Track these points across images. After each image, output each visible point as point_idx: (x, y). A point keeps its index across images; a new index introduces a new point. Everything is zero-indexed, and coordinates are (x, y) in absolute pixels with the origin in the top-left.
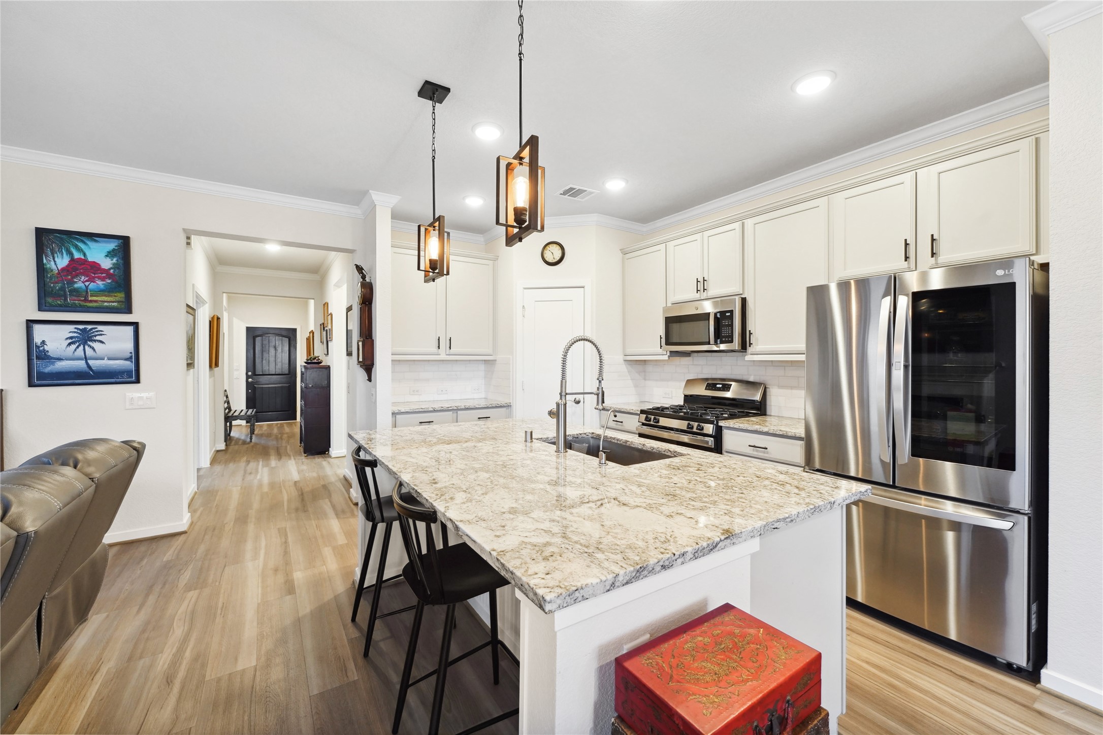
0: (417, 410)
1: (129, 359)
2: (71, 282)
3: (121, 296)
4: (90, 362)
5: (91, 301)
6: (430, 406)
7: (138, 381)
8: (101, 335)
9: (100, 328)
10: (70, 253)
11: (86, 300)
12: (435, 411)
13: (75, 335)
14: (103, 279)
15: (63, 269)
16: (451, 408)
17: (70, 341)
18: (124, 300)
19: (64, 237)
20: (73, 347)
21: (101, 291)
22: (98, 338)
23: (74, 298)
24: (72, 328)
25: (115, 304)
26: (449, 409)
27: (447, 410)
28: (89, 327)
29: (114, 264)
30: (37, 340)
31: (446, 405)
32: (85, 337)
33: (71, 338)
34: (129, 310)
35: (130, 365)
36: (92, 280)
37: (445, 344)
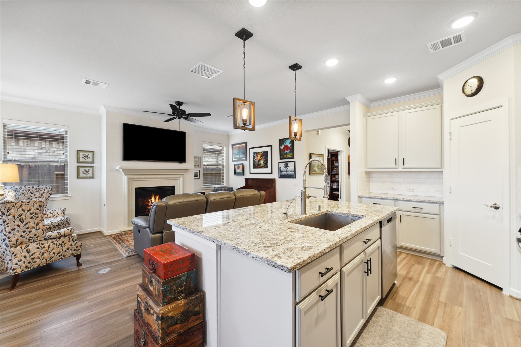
0: (372, 197)
1: (293, 171)
2: (284, 152)
3: (292, 154)
4: (287, 172)
5: (288, 156)
6: (379, 196)
7: (295, 178)
8: (289, 165)
9: (289, 163)
10: (284, 144)
11: (287, 156)
12: (382, 199)
13: (285, 165)
14: (289, 150)
15: (283, 149)
16: (392, 199)
17: (284, 167)
18: (292, 155)
19: (283, 140)
20: (285, 168)
21: (289, 153)
22: (288, 166)
23: (285, 156)
24: (284, 163)
25: (291, 156)
26: (391, 199)
27: (390, 199)
28: (287, 163)
29: (291, 145)
30: (280, 167)
31: (389, 197)
32: (286, 166)
33: (284, 166)
34: (293, 158)
35: (293, 173)
36: (287, 151)
37: (400, 162)
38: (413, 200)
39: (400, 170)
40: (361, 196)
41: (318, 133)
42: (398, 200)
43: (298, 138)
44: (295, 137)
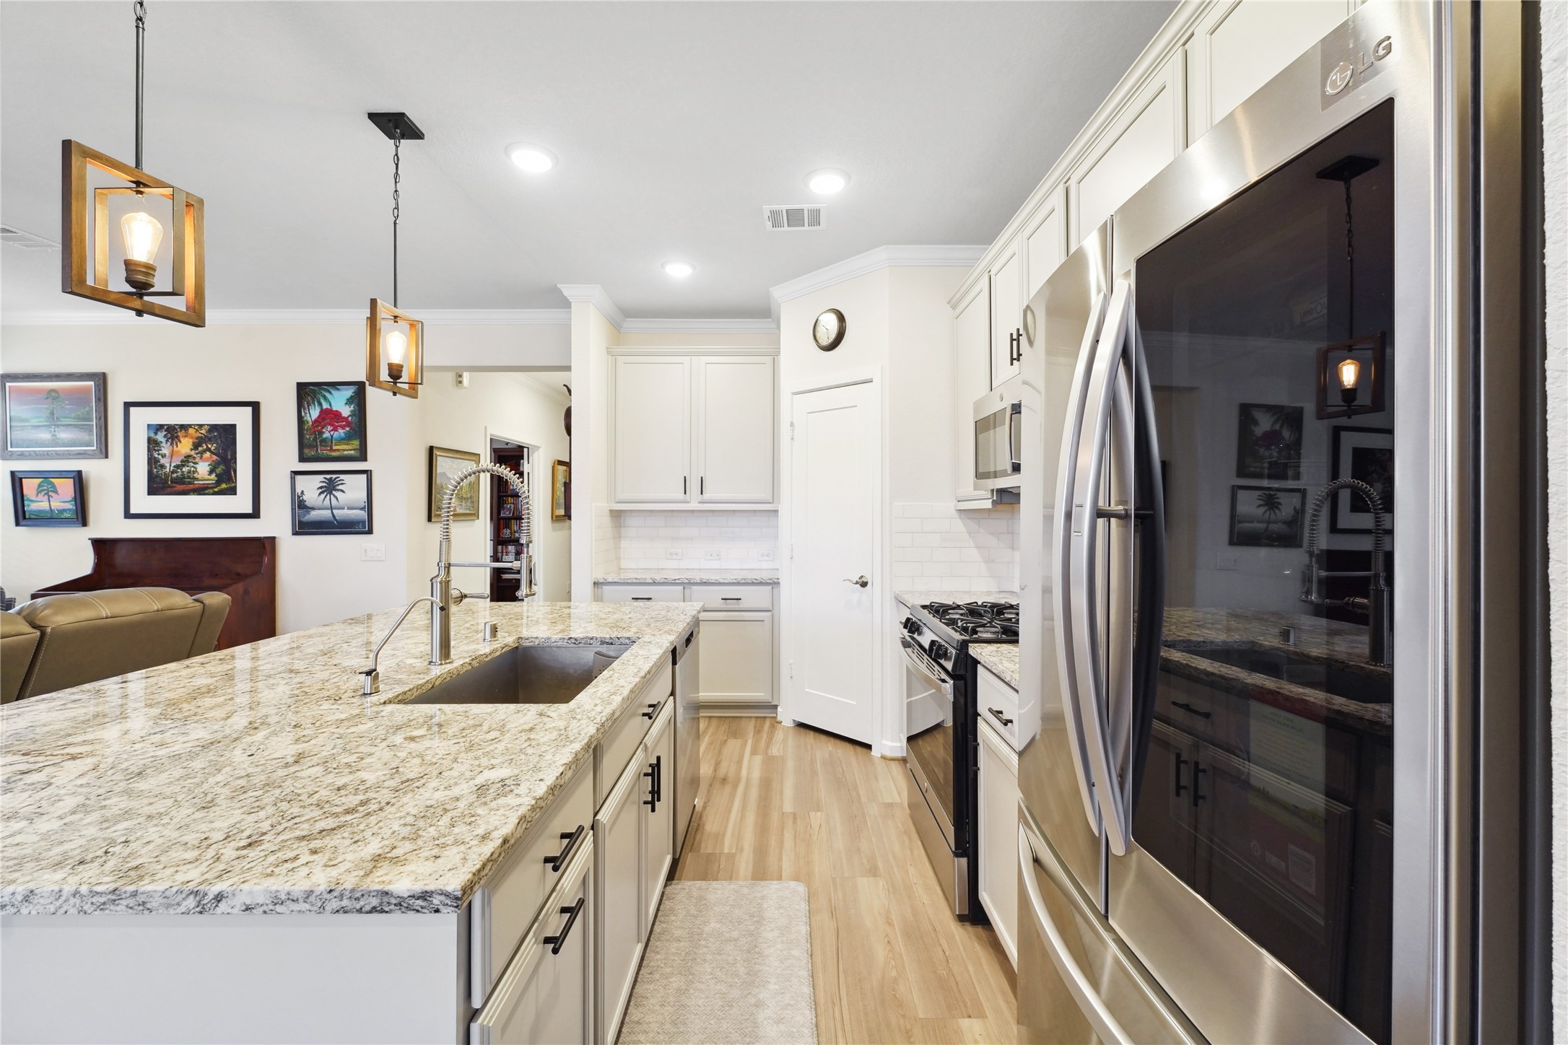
0: (629, 581)
1: (362, 509)
2: (321, 433)
3: (356, 443)
4: (335, 511)
5: (338, 450)
6: (648, 577)
7: (370, 532)
8: (342, 484)
9: (342, 477)
10: (320, 404)
11: (331, 450)
12: (654, 583)
13: (324, 484)
14: (343, 427)
15: (316, 420)
16: (679, 581)
17: (320, 490)
18: (358, 447)
19: (316, 388)
20: (323, 496)
21: (343, 439)
22: (340, 487)
23: (324, 448)
24: (321, 477)
25: (352, 452)
26: (676, 581)
27: (674, 583)
28: (334, 476)
29: (351, 412)
30: (298, 491)
31: (672, 576)
32: (330, 488)
33: (321, 488)
34: (363, 456)
35: (363, 515)
36: (335, 429)
37: (694, 486)
38: (722, 581)
39: (694, 505)
40: (601, 581)
41: (460, 379)
42: (691, 583)
43: (406, 386)
44: (395, 383)
